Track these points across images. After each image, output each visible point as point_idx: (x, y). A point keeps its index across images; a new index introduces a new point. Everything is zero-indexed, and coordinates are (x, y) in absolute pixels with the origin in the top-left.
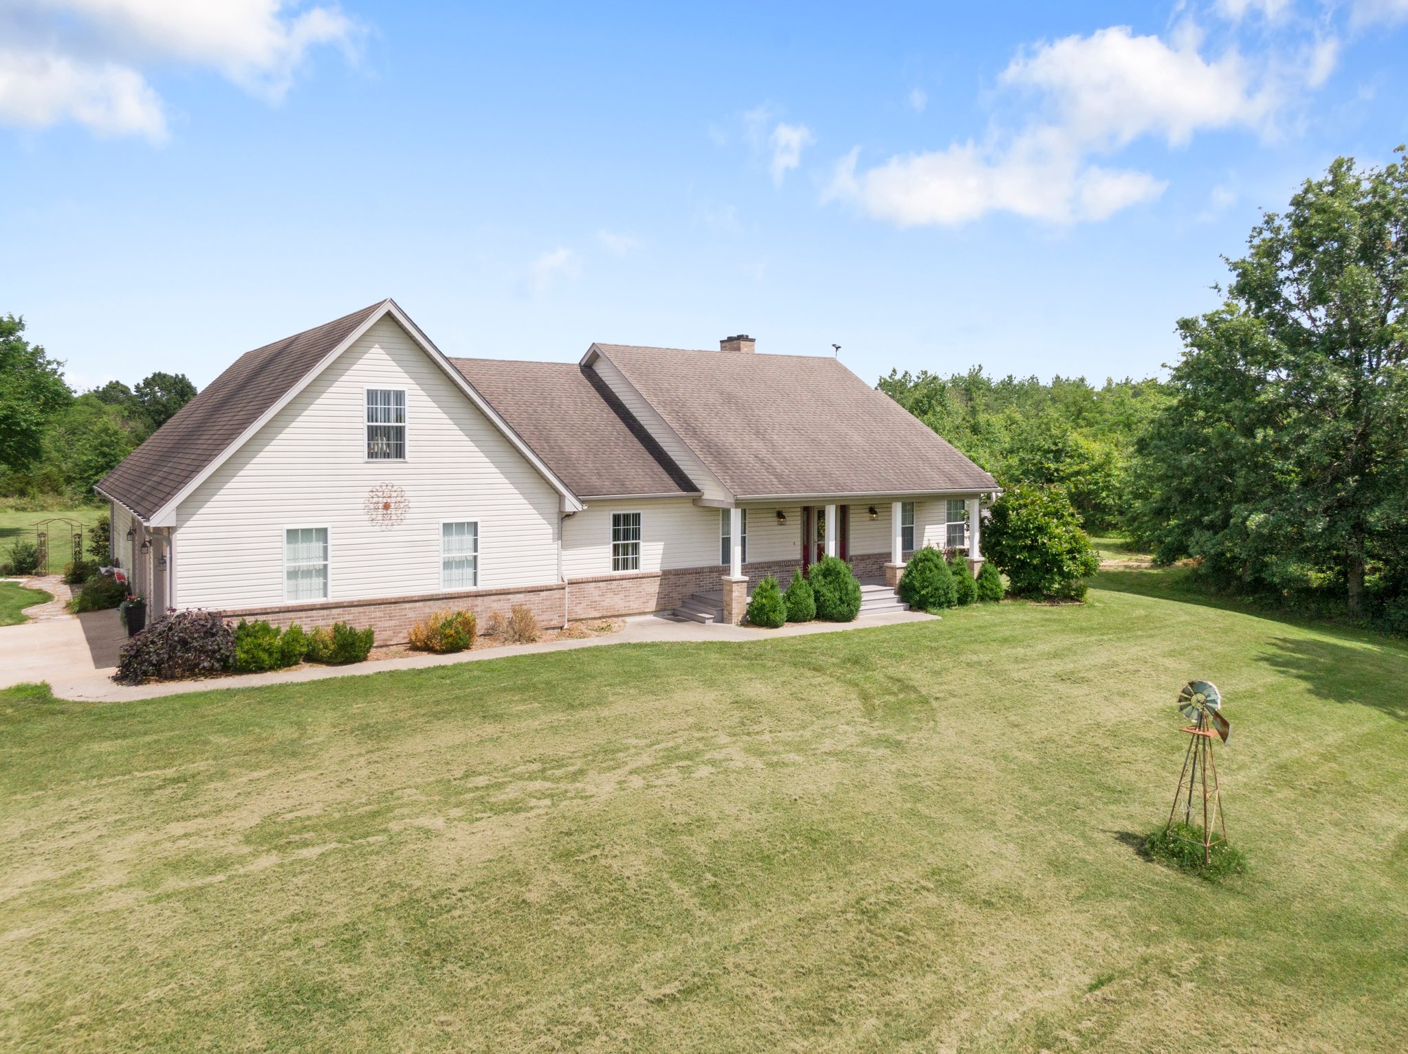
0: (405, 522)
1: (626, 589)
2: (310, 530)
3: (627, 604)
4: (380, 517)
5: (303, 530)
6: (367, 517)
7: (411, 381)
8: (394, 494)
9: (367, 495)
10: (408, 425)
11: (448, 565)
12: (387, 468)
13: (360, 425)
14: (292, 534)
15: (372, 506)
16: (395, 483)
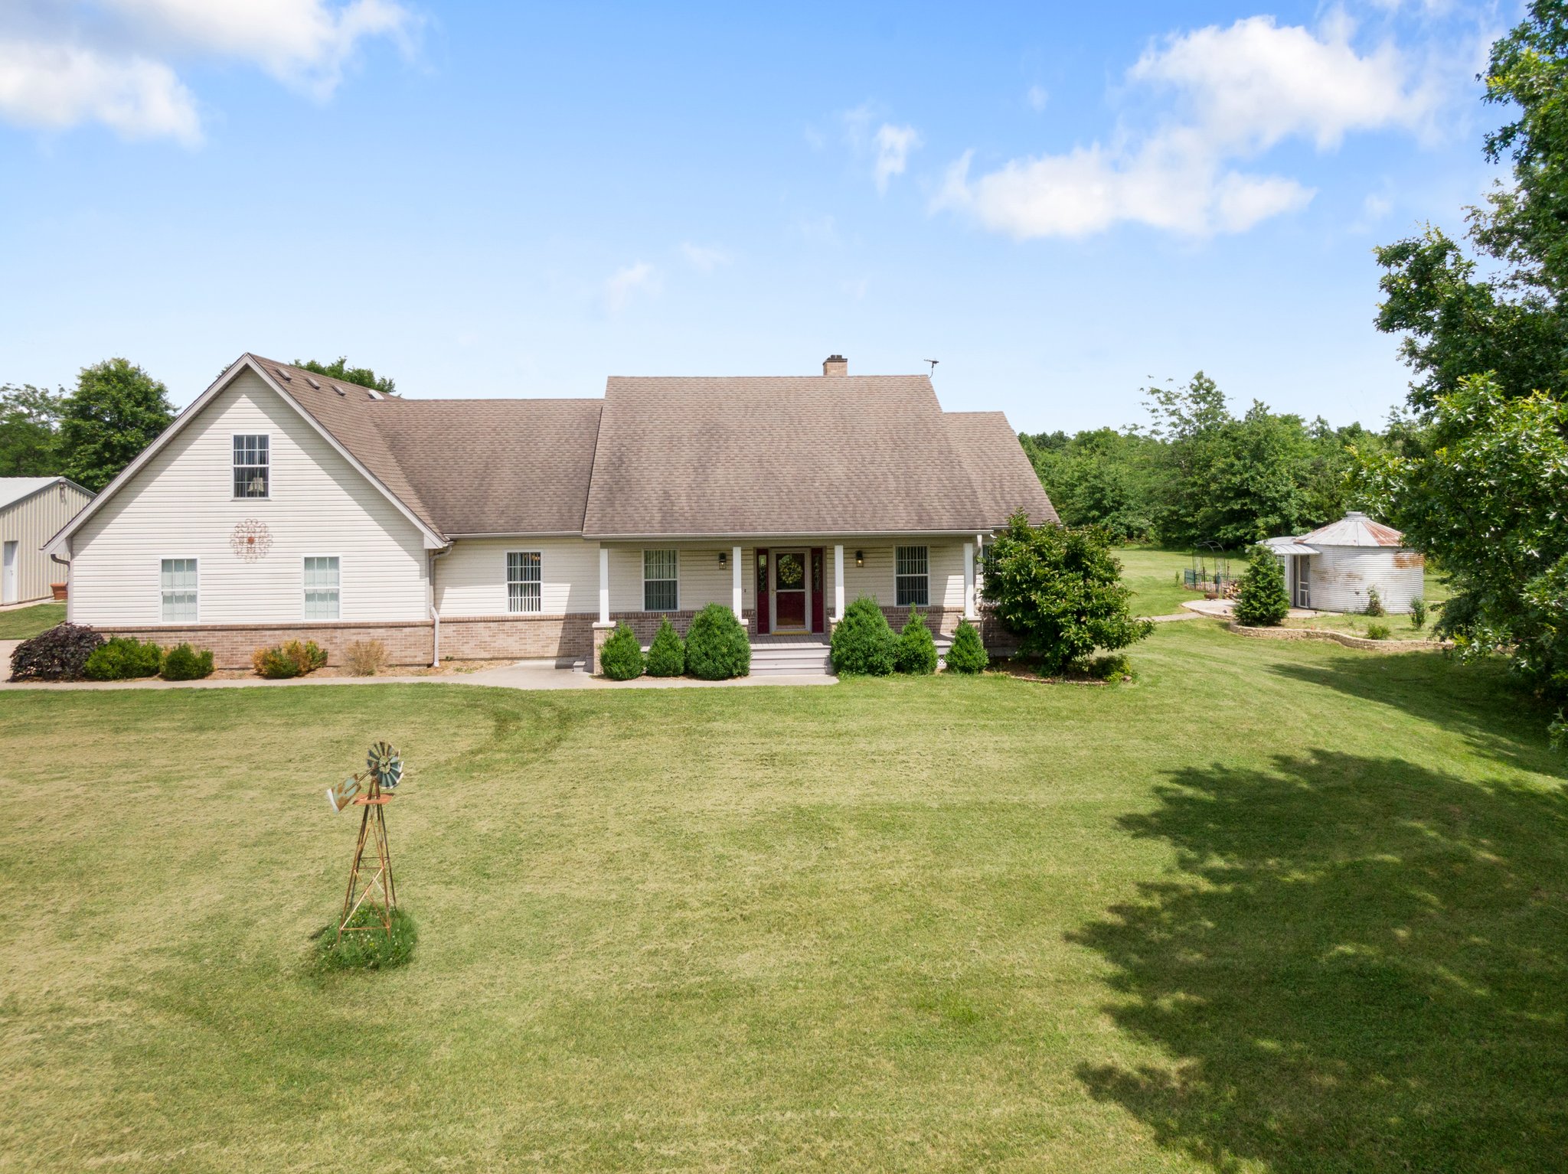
0: (268, 555)
1: (520, 631)
2: (182, 561)
3: (523, 647)
4: (245, 551)
5: (176, 561)
6: (233, 550)
7: (275, 426)
8: (258, 530)
9: (233, 530)
10: (272, 466)
11: (309, 597)
12: (250, 506)
13: (228, 467)
14: (166, 564)
15: (237, 540)
16: (259, 519)
